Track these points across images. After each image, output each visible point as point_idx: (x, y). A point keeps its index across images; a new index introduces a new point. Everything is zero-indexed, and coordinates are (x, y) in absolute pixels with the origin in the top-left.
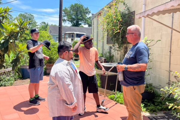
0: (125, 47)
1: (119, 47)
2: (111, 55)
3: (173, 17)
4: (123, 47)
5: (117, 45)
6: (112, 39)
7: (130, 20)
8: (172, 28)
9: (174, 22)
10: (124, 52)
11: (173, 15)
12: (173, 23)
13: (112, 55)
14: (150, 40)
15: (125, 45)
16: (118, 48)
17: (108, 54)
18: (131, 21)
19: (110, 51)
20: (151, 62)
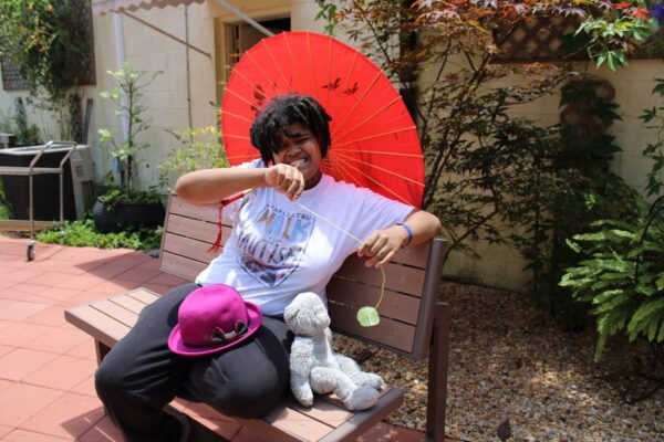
0: (71, 96)
1: (54, 98)
2: (26, 127)
3: (186, 15)
4: (67, 97)
5: (43, 93)
6: (23, 71)
7: (78, 12)
8: (187, 44)
9: (189, 25)
10: (71, 112)
11: (186, 10)
12: (187, 29)
13: (29, 126)
14: (137, 72)
15: (72, 91)
16: (49, 100)
17: (14, 126)
18: (81, 14)
19: (22, 113)
20: (146, 128)
